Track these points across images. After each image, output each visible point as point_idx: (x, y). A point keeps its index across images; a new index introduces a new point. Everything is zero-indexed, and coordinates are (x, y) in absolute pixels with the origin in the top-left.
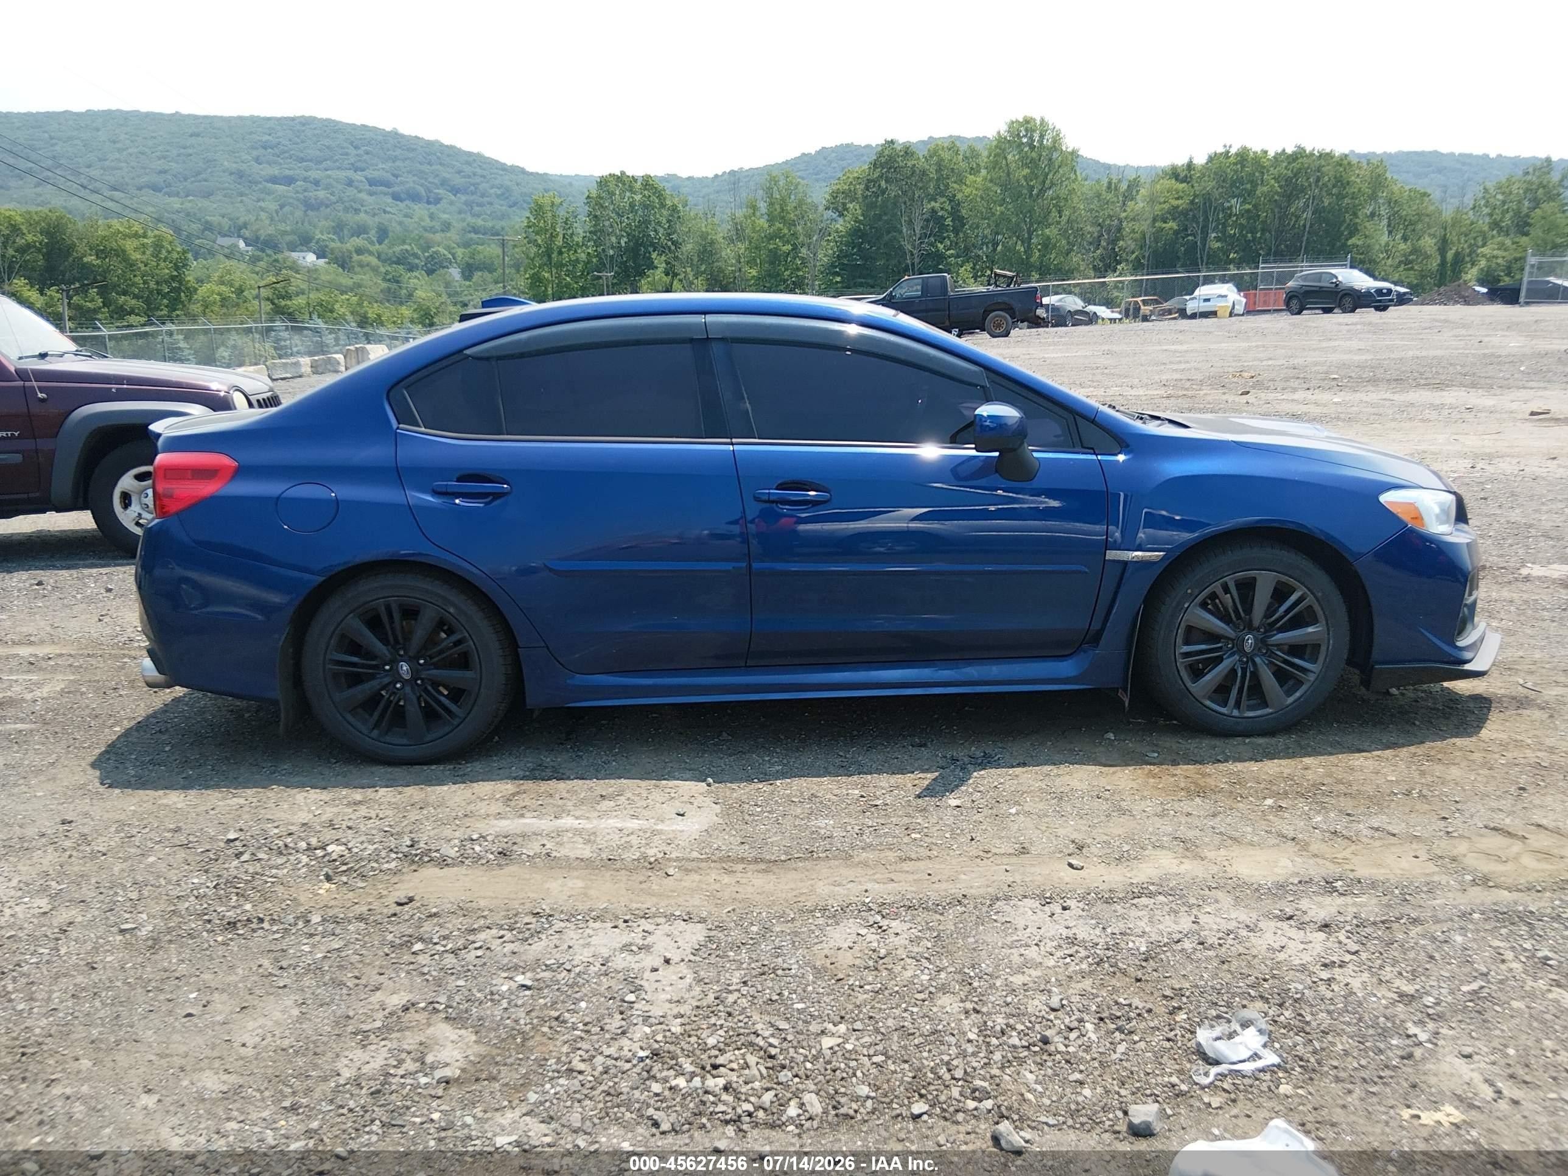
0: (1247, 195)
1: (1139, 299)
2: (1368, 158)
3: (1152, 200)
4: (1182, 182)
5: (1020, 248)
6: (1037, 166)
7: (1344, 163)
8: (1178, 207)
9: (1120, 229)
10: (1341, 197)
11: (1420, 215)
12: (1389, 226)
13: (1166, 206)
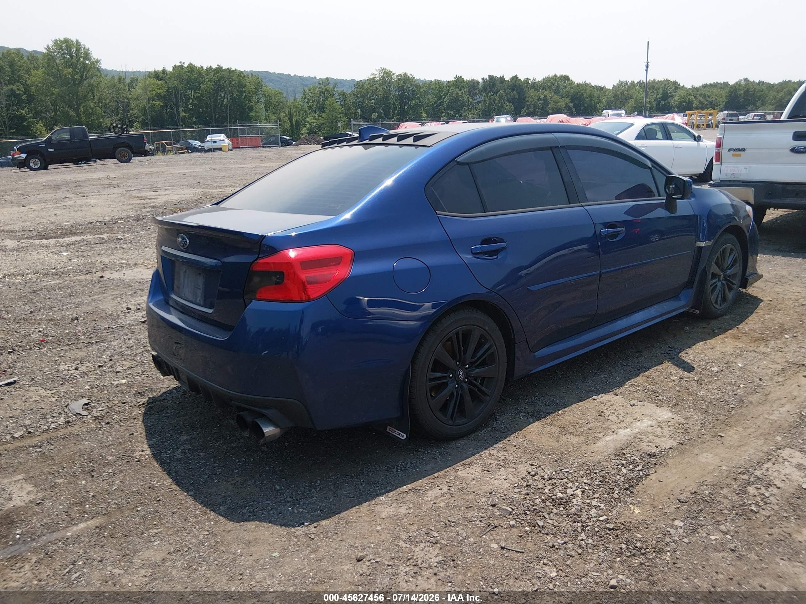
0: (196, 89)
1: (164, 142)
2: (252, 73)
3: (145, 88)
4: (160, 80)
5: (73, 113)
6: (76, 67)
7: (240, 75)
8: (160, 93)
9: (128, 104)
10: (242, 92)
11: (279, 103)
12: (265, 107)
13: (154, 93)
